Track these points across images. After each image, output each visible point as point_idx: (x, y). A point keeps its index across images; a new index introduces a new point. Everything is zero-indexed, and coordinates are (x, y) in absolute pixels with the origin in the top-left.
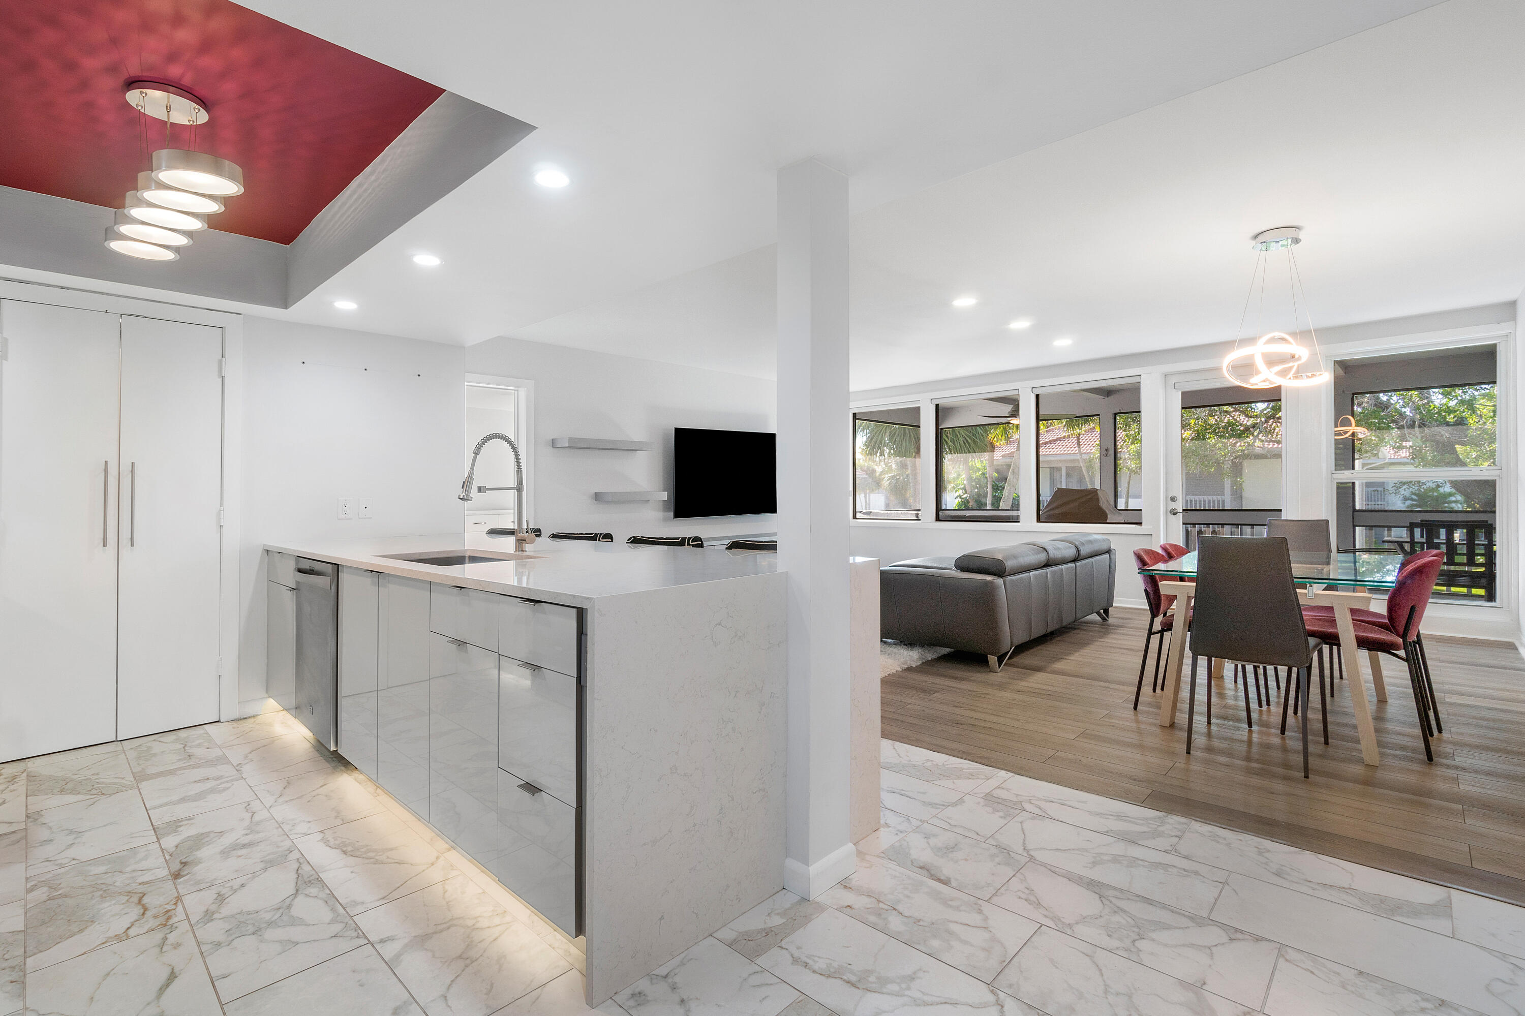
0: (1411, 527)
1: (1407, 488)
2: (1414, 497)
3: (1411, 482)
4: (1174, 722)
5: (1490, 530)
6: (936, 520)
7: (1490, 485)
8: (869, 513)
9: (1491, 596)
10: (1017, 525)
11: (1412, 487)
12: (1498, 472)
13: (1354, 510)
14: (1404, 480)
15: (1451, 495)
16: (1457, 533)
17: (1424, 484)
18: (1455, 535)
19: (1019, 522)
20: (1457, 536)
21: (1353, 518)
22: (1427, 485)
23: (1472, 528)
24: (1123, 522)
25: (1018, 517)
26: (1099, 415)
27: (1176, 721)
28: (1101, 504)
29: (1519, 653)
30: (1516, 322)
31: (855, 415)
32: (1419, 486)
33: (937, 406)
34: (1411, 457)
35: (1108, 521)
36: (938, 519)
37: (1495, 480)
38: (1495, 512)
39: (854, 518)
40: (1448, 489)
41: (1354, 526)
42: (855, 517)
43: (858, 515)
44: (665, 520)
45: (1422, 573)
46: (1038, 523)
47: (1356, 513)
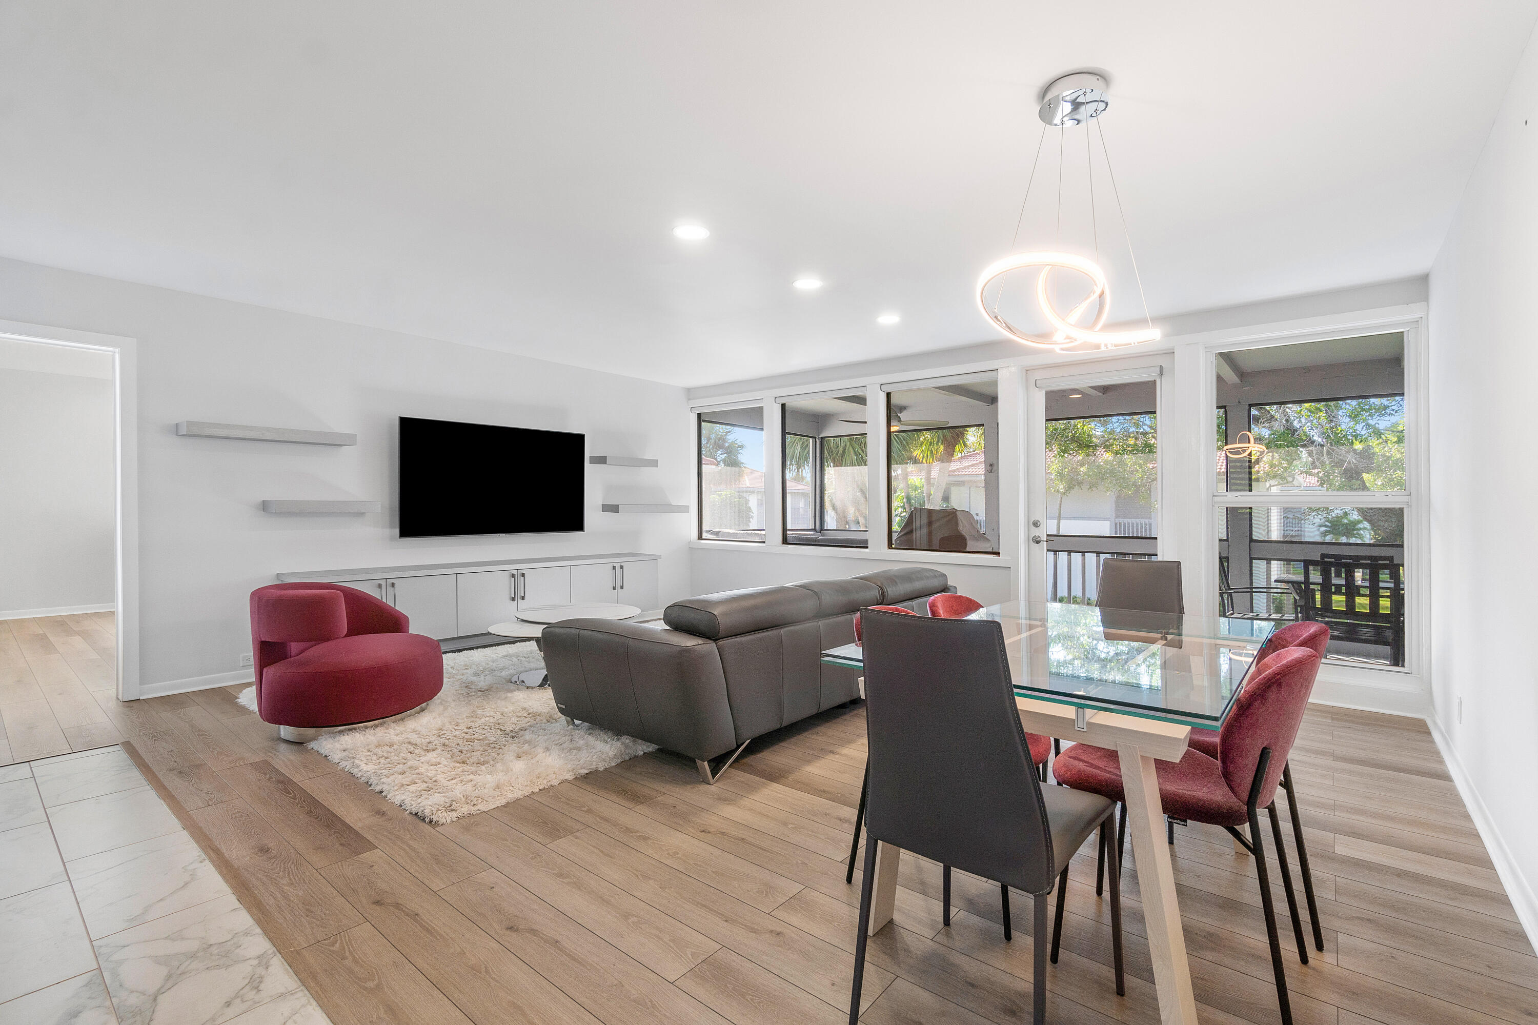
0: (1307, 563)
1: (1316, 515)
2: (1327, 523)
3: (1319, 509)
4: (891, 922)
5: (1395, 569)
6: (783, 543)
7: (1398, 514)
8: (717, 533)
9: (1398, 658)
10: (865, 552)
11: (1320, 515)
12: (1406, 499)
13: (1251, 540)
14: (1313, 506)
15: (1359, 522)
16: (1358, 572)
17: (1332, 510)
18: (1356, 574)
19: (867, 547)
20: (1358, 575)
21: (1250, 550)
22: (1336, 512)
23: (1374, 566)
24: (990, 550)
25: (866, 542)
26: (983, 425)
27: (897, 917)
28: (960, 528)
29: (1432, 742)
30: (1428, 303)
31: (699, 415)
32: (1328, 513)
33: (783, 406)
34: (1320, 482)
35: (968, 549)
36: (785, 541)
37: (1403, 508)
38: (1402, 546)
39: (699, 539)
40: (1355, 516)
41: (1251, 559)
42: (700, 537)
43: (705, 535)
44: (392, 539)
45: (1280, 685)
46: (889, 550)
47: (1253, 544)
